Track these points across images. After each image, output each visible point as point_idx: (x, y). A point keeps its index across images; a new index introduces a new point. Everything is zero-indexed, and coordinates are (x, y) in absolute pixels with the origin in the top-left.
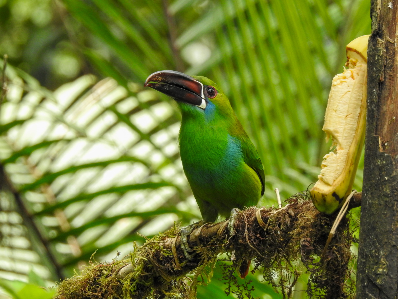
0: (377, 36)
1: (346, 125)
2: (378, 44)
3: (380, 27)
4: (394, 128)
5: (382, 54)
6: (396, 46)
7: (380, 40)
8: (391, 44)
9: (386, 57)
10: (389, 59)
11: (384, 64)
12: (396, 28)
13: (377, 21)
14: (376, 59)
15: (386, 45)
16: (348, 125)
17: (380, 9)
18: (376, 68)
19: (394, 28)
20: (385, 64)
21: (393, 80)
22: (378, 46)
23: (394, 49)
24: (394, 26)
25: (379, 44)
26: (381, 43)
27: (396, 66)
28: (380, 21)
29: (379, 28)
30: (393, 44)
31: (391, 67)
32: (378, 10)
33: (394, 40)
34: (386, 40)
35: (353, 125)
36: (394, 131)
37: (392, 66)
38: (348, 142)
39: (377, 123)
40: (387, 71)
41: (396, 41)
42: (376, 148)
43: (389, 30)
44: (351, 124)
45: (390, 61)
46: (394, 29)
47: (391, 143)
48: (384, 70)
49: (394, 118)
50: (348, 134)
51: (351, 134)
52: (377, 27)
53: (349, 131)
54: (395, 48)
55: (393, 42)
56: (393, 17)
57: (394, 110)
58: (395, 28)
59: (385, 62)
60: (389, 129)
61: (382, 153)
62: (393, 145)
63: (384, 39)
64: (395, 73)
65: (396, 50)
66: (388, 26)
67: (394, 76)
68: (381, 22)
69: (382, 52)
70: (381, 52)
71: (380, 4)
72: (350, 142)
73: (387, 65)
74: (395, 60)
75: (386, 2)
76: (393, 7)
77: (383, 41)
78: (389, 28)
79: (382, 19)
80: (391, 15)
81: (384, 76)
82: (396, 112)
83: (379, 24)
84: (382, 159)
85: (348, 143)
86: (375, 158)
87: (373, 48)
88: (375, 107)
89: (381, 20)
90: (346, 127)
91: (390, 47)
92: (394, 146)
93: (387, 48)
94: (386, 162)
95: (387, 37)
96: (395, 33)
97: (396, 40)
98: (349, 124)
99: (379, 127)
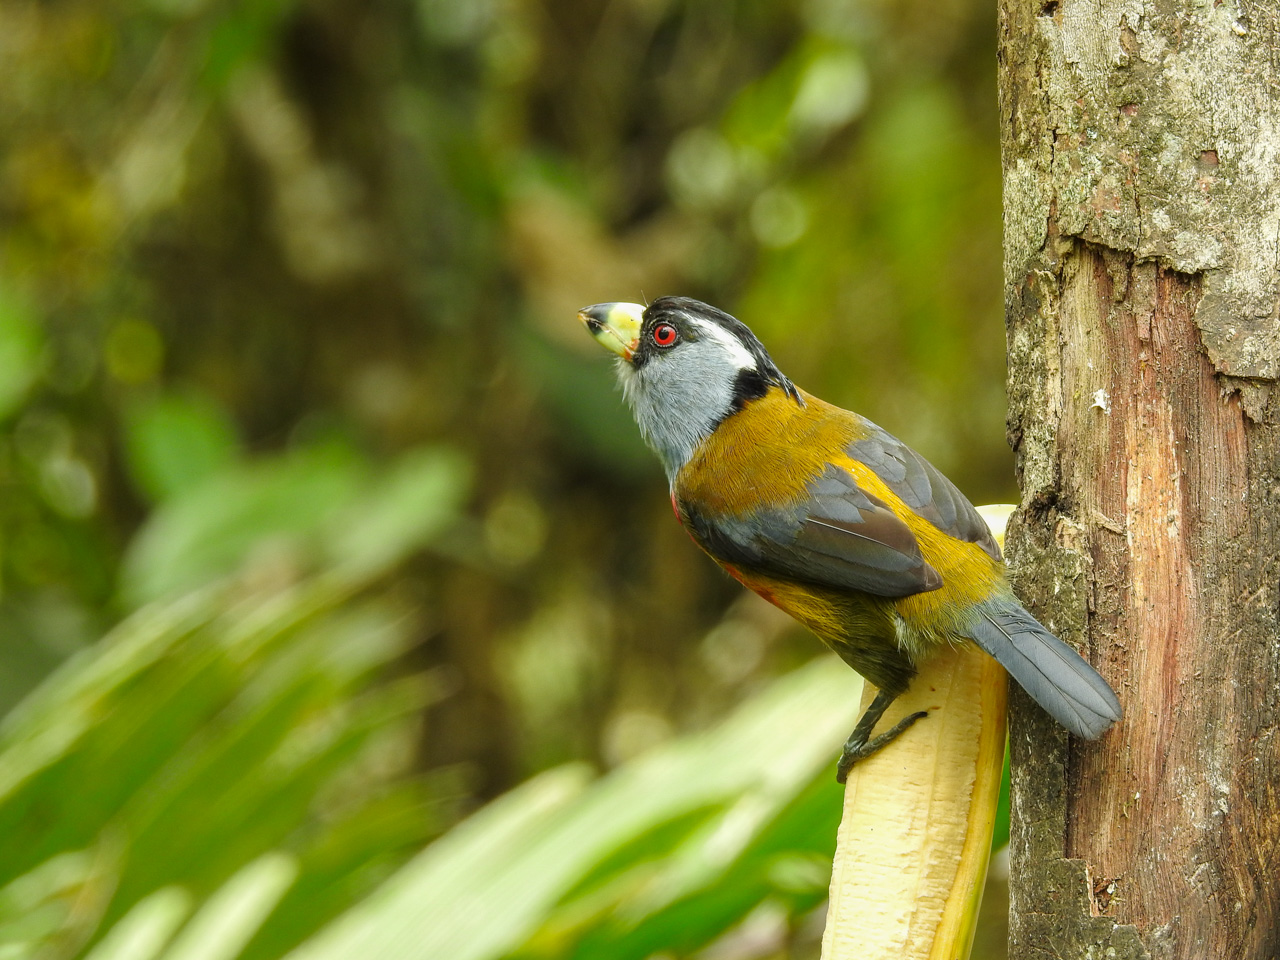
0: (1049, 509)
1: (929, 824)
2: (1061, 536)
3: (1060, 478)
4: (1140, 832)
5: (1079, 571)
6: (1130, 541)
7: (1067, 521)
8: (1111, 536)
9: (1095, 583)
10: (1107, 588)
11: (1088, 608)
12: (1126, 478)
13: (1049, 456)
14: (1057, 590)
15: (1091, 540)
16: (935, 824)
17: (1059, 414)
18: (1057, 622)
19: (1119, 479)
20: (1092, 608)
21: (1125, 663)
22: (1062, 544)
23: (1125, 553)
24: (1119, 471)
25: (1066, 538)
26: (1073, 532)
27: (1133, 614)
28: (1059, 456)
29: (1058, 483)
30: (1122, 536)
31: (1116, 617)
32: (1052, 415)
33: (1122, 520)
34: (1093, 521)
35: (957, 825)
36: (1138, 841)
37: (1117, 614)
38: (940, 885)
39: (1068, 815)
40: (1098, 631)
41: (1128, 524)
42: (1075, 903)
43: (1100, 488)
44: (949, 823)
45: (1109, 594)
46: (1119, 484)
47: (1130, 885)
48: (1090, 630)
49: (1138, 795)
50: (939, 857)
51: (950, 858)
52: (1050, 476)
53: (941, 847)
54: (1127, 549)
55: (1118, 529)
56: (1113, 440)
57: (1136, 767)
58: (1123, 477)
59: (1092, 599)
60: (1118, 836)
61: (1100, 921)
62: (1136, 891)
63: (1083, 519)
64: (1132, 639)
65: (1132, 555)
66: (1095, 474)
67: (1126, 648)
68: (1063, 461)
69: (1081, 565)
70: (1078, 564)
71: (1058, 396)
72: (945, 886)
73: (1100, 611)
74: (1131, 590)
75: (1084, 389)
76: (1112, 405)
77: (1081, 526)
78: (1100, 481)
79: (1069, 450)
80: (1103, 436)
81: (1091, 648)
82: (1143, 775)
83: (1058, 467)
84: (1100, 942)
85: (941, 889)
86: (1074, 939)
87: (1041, 551)
88: (1060, 760)
89: (1064, 451)
90: (933, 830)
91: (1109, 548)
92: (1141, 897)
93: (1095, 550)
94: (1117, 952)
95: (1094, 511)
96: (1127, 495)
97: (1129, 521)
98: (941, 823)
99: (1080, 829)
